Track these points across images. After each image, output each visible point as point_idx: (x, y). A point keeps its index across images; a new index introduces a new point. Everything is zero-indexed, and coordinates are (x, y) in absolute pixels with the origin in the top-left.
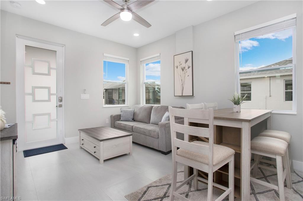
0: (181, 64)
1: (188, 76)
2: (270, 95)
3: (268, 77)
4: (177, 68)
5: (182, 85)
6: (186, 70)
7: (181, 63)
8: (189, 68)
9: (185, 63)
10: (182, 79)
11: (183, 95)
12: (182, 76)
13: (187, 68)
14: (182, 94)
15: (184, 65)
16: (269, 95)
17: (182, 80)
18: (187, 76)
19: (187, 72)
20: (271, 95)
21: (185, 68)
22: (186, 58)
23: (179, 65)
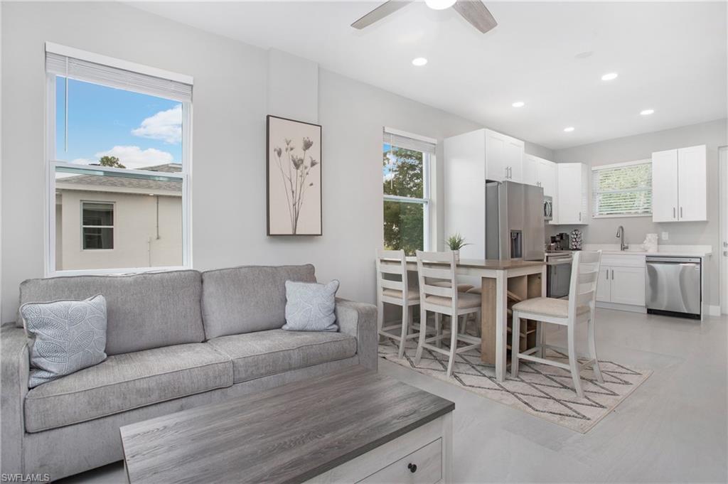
0: (292, 149)
1: (312, 185)
2: (158, 235)
3: (154, 196)
4: (279, 153)
5: (294, 205)
6: (306, 168)
7: (291, 145)
8: (313, 164)
9: (305, 150)
10: (294, 189)
11: (297, 233)
12: (294, 180)
13: (307, 162)
14: (295, 229)
15: (299, 153)
16: (156, 234)
17: (293, 192)
18: (307, 183)
19: (307, 174)
20: (160, 234)
21: (302, 161)
22: (306, 139)
23: (287, 149)
